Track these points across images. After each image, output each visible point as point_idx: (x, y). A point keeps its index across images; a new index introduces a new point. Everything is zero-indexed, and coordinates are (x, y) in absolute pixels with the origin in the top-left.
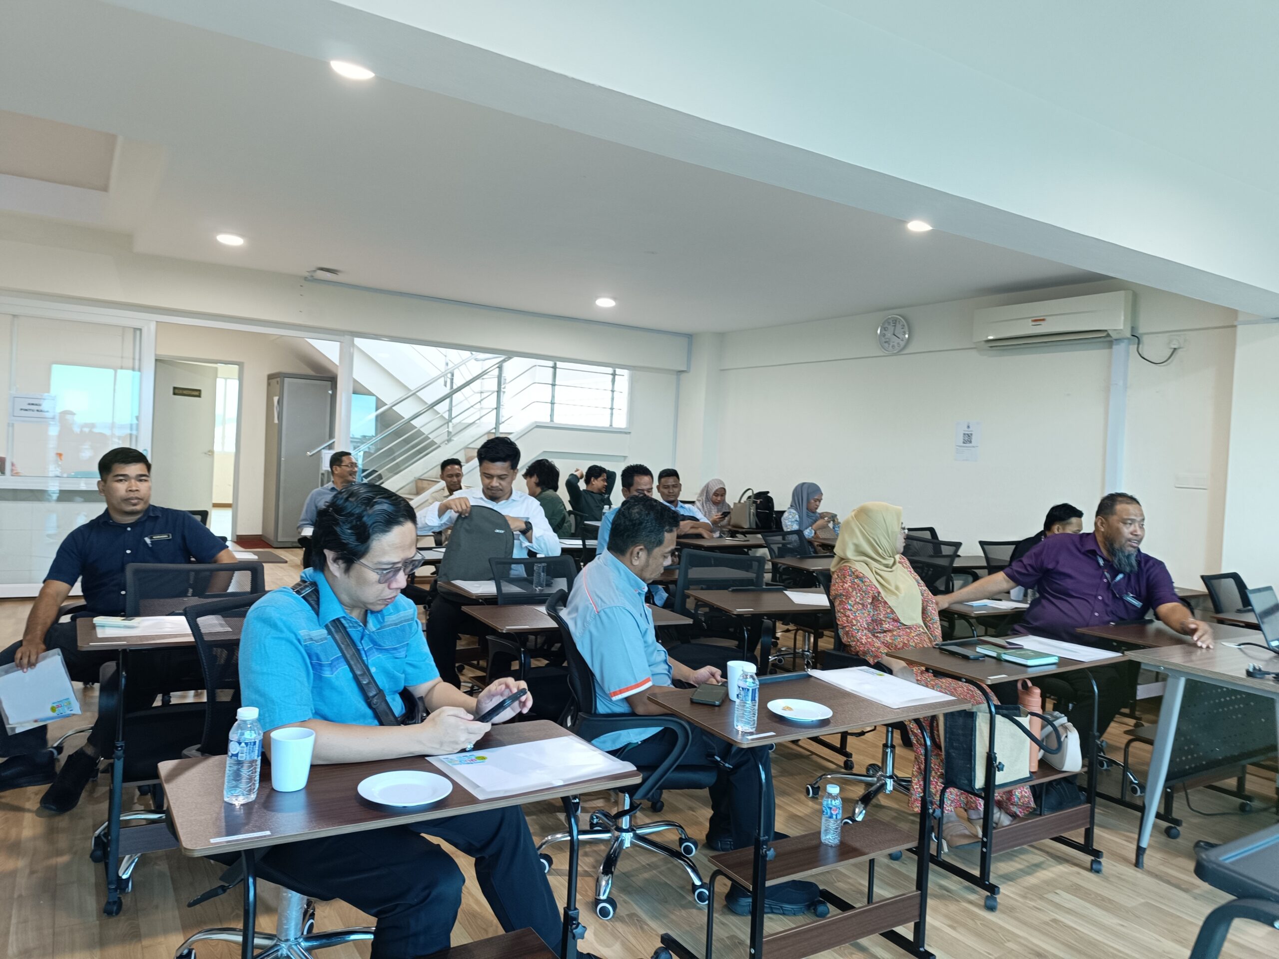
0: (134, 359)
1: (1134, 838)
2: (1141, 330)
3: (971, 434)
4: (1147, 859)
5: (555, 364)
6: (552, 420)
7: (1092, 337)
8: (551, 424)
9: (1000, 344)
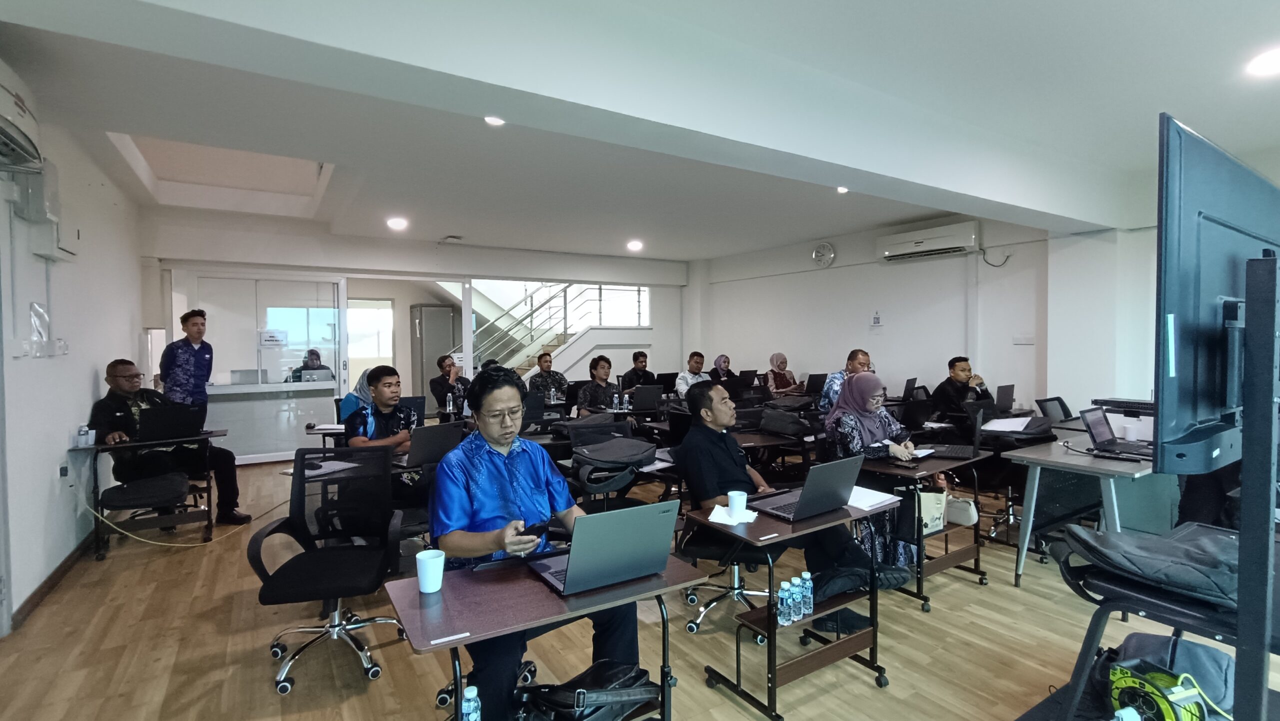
0: (334, 301)
1: (1012, 570)
2: (986, 246)
3: (879, 318)
4: (1022, 581)
5: (601, 287)
6: (600, 324)
7: (954, 251)
8: (600, 327)
9: (895, 259)
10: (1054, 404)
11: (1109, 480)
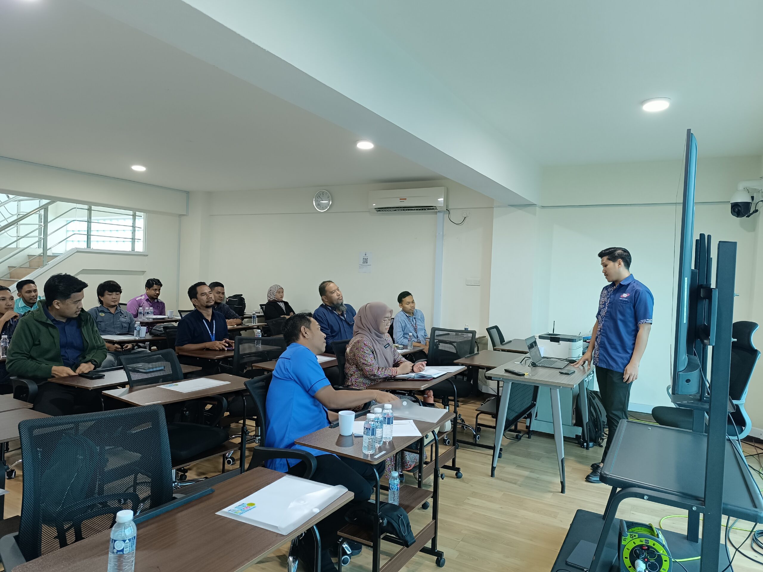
1: (490, 464)
2: (450, 207)
3: (367, 258)
5: (91, 207)
6: (88, 247)
7: (428, 209)
8: (88, 250)
9: (383, 210)
10: (494, 331)
11: (557, 390)
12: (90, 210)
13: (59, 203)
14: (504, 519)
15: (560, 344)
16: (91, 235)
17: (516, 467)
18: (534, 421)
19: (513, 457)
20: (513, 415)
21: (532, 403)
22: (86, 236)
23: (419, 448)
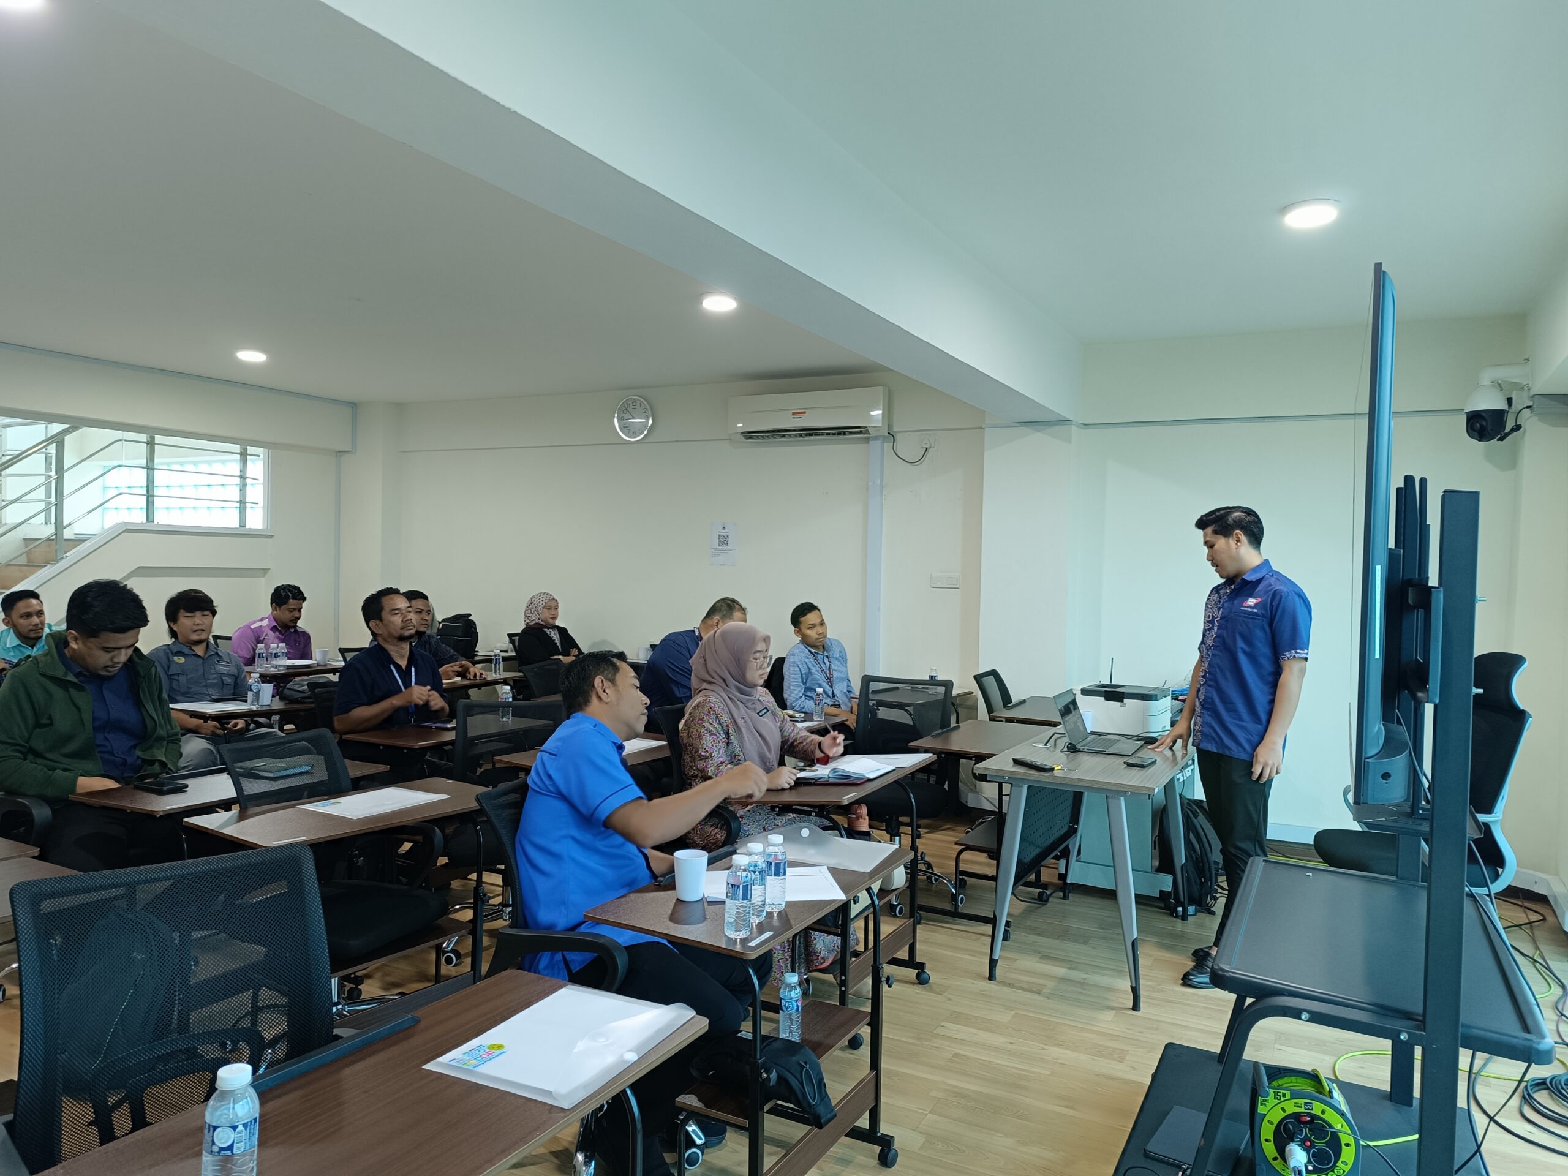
3: (728, 536)
5: (153, 438)
6: (150, 521)
7: (851, 433)
8: (149, 527)
9: (757, 437)
10: (990, 681)
11: (1119, 799)
12: (151, 444)
13: (86, 430)
14: (1017, 1066)
15: (1124, 706)
16: (153, 496)
17: (1040, 958)
18: (1074, 865)
19: (1033, 938)
20: (1034, 852)
21: (1070, 827)
22: (145, 497)
23: (840, 923)
